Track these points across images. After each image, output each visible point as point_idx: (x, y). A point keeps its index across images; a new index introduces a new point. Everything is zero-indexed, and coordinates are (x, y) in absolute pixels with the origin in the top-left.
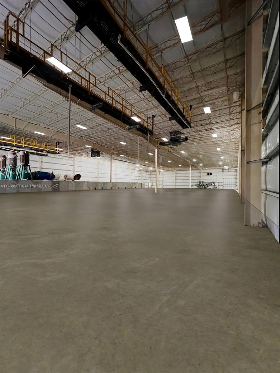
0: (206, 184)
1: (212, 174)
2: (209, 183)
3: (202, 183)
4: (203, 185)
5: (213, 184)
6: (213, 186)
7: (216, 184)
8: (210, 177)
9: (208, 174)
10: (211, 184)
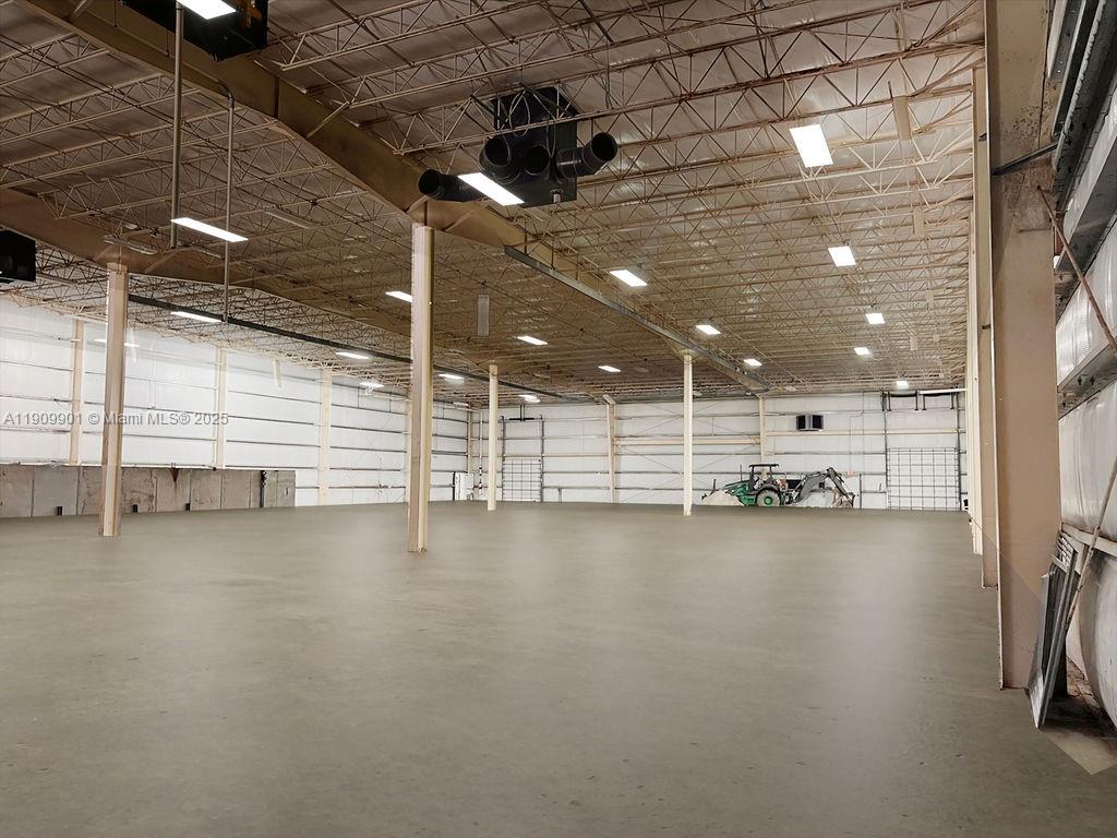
0: (793, 484)
1: (825, 422)
2: (808, 476)
3: (765, 478)
4: (770, 487)
5: (829, 482)
6: (830, 494)
7: (850, 485)
8: (810, 439)
9: (801, 422)
10: (822, 485)
